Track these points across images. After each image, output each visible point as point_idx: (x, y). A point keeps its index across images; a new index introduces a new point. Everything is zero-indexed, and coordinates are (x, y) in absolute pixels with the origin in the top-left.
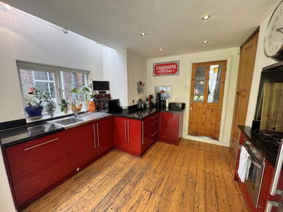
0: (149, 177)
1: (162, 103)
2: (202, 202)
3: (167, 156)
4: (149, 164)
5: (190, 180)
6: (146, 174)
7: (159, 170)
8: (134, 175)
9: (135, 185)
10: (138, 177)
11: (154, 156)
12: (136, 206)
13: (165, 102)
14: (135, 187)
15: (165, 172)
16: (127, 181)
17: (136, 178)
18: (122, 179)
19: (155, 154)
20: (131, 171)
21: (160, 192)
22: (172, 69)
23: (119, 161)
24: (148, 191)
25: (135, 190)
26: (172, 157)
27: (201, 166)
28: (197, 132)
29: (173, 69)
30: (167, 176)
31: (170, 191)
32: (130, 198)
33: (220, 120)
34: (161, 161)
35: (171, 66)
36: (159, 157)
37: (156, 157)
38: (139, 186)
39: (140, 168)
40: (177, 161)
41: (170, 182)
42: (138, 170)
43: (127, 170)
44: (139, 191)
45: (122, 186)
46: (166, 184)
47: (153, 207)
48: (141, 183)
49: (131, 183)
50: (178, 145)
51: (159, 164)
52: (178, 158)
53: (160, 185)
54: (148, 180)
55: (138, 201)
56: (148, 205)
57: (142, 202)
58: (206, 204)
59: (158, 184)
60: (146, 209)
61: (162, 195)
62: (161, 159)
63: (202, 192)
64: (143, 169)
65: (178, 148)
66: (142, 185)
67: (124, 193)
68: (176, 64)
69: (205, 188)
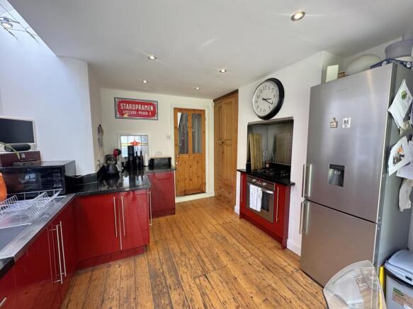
0: (184, 264)
1: (137, 161)
2: (242, 247)
3: (176, 230)
4: (167, 251)
5: (219, 238)
6: (177, 264)
7: (185, 250)
8: (164, 276)
9: (179, 284)
10: (173, 273)
11: (161, 240)
12: (207, 300)
13: (141, 158)
14: (182, 286)
15: (192, 246)
16: (165, 290)
17: (171, 276)
18: (154, 295)
19: (161, 236)
20: (154, 276)
21: (210, 268)
22: (148, 111)
23: (115, 280)
24: (200, 277)
25: (186, 288)
26: (183, 229)
27: (214, 222)
28: (185, 191)
29: (150, 111)
30: (199, 249)
31: (216, 259)
32: (192, 300)
33: (205, 172)
34: (176, 240)
35: (146, 106)
36: (169, 236)
37: (166, 238)
38: (185, 281)
39: (162, 264)
40: (191, 229)
41: (207, 252)
42: (162, 268)
43: (147, 280)
44: (192, 285)
45: (164, 301)
46: (207, 257)
47: (220, 284)
48: (184, 277)
49: (173, 288)
50: (174, 213)
51: (178, 243)
52: (189, 226)
53: (203, 261)
54: (187, 268)
55: (203, 294)
56: (214, 287)
57: (207, 292)
58: (244, 247)
59: (201, 262)
60: (218, 292)
61: (214, 268)
62: (174, 237)
63: (234, 240)
64: (166, 261)
65: (177, 215)
66: (186, 278)
67: (179, 305)
68: (153, 105)
69: (233, 237)
